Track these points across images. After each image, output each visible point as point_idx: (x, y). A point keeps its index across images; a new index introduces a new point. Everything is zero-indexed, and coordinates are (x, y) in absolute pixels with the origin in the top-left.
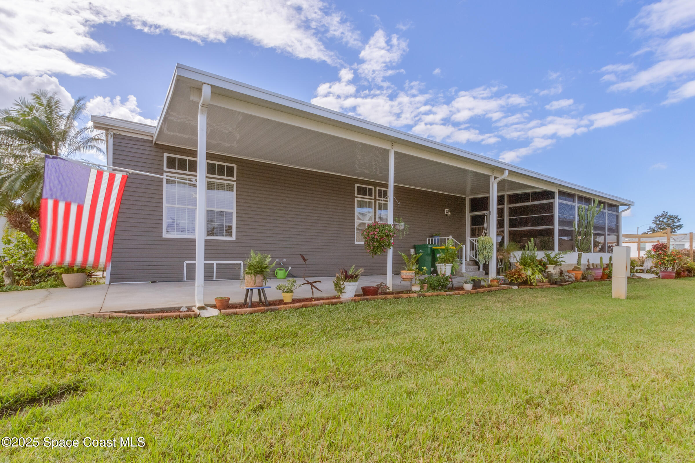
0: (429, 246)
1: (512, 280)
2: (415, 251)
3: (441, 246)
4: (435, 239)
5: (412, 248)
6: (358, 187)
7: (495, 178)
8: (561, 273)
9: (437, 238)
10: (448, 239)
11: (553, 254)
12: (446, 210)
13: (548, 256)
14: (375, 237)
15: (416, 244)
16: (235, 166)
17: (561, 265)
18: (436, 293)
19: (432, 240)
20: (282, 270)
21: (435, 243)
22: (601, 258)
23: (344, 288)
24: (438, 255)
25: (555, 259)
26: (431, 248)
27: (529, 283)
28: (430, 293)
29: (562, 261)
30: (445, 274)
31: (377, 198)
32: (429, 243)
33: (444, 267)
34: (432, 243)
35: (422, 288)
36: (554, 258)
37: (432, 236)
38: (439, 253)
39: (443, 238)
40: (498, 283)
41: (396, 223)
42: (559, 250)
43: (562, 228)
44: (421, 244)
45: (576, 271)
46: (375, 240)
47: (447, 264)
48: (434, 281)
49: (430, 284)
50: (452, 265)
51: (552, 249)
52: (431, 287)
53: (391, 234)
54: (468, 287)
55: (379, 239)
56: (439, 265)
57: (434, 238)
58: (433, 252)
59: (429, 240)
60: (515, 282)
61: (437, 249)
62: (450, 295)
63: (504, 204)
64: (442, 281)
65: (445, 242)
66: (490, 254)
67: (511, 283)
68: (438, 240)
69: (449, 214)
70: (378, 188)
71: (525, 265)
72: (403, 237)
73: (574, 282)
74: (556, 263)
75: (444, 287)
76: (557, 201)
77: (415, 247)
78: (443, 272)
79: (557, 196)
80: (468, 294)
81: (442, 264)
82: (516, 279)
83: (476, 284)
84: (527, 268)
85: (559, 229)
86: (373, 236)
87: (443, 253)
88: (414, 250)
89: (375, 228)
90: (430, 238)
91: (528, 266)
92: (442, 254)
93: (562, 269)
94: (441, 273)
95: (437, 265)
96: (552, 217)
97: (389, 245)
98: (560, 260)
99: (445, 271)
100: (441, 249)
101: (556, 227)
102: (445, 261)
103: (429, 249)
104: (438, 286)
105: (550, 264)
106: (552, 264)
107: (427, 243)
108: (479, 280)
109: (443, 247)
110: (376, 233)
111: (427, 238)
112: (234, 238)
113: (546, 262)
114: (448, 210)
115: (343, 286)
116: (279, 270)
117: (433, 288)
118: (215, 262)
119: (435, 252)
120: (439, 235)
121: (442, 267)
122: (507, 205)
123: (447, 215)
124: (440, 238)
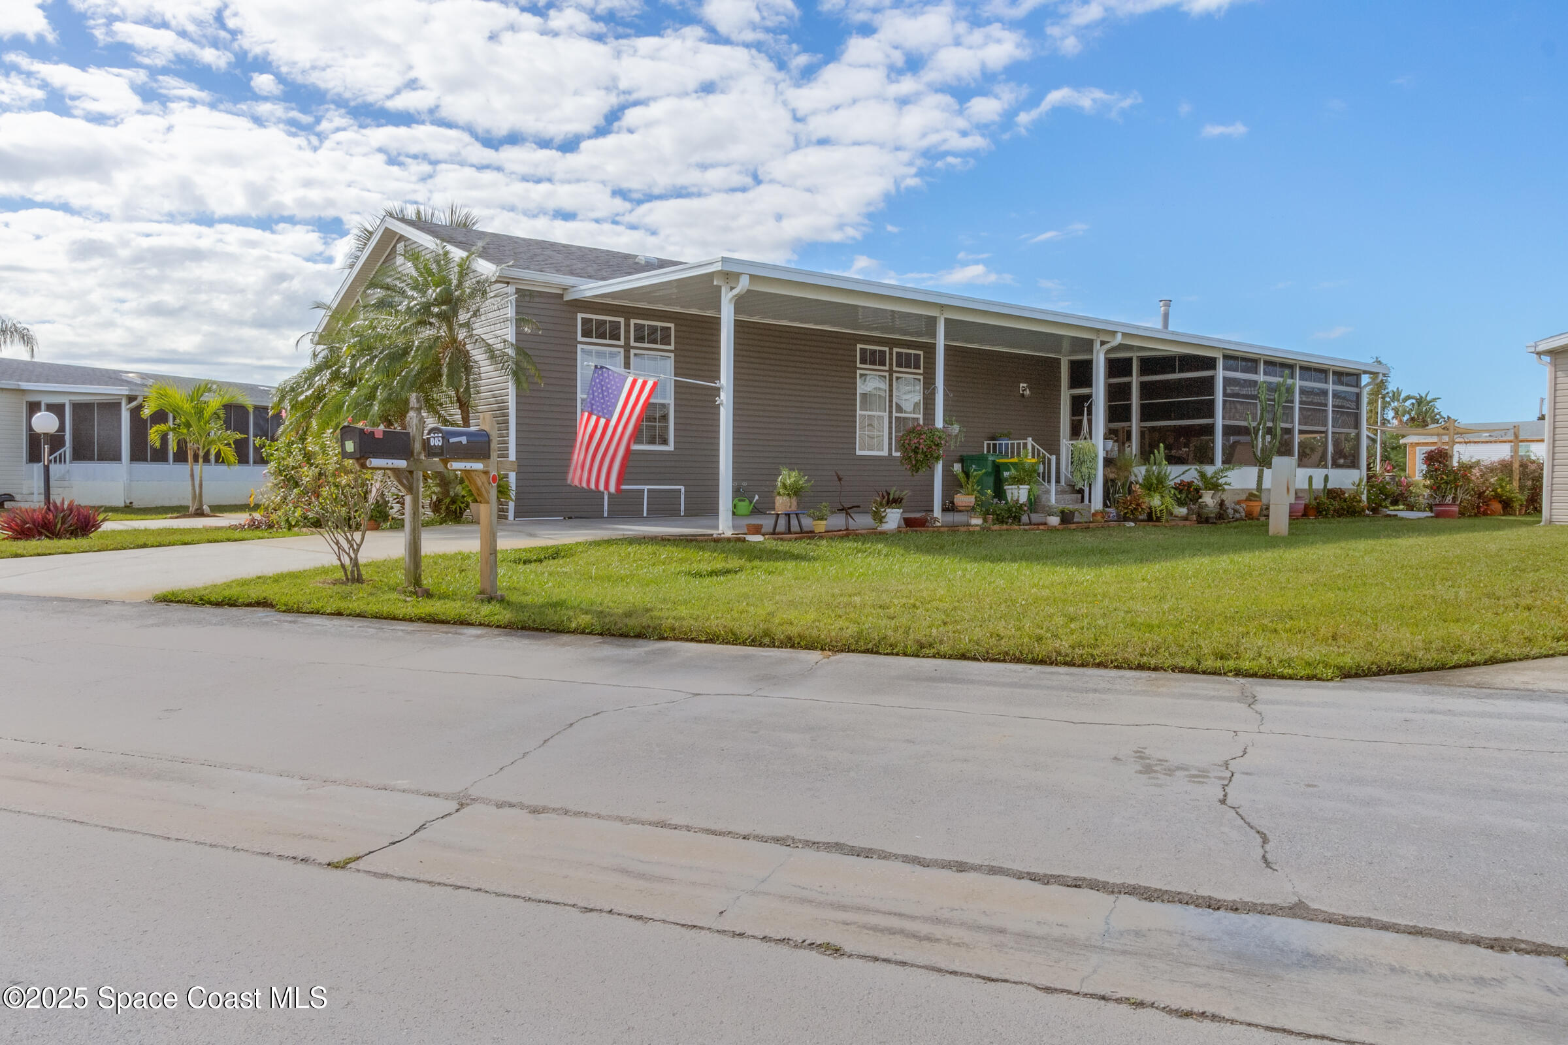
0: (991, 458)
1: (1126, 513)
2: (962, 466)
3: (1012, 457)
4: (1001, 445)
5: (957, 462)
6: (861, 349)
7: (1103, 343)
8: (1222, 504)
9: (1004, 442)
10: (1025, 445)
11: (1209, 470)
12: (1021, 385)
13: (1202, 475)
14: (921, 447)
15: (965, 454)
16: (672, 326)
17: (1224, 490)
18: (1005, 527)
19: (995, 445)
20: (744, 501)
21: (1001, 452)
22: (1310, 478)
23: (884, 517)
24: (1006, 474)
25: (1215, 479)
26: (994, 461)
27: (1155, 518)
28: (996, 527)
29: (1226, 484)
30: (1018, 500)
31: (895, 368)
32: (989, 451)
33: (1016, 491)
34: (995, 451)
35: (985, 520)
36: (1212, 478)
37: (993, 438)
38: (1009, 470)
39: (1016, 442)
40: (1103, 518)
41: (946, 426)
42: (1223, 462)
43: (1228, 422)
44: (974, 454)
45: (1251, 501)
46: (921, 451)
47: (1021, 487)
48: (1002, 510)
49: (998, 515)
50: (1028, 487)
51: (1212, 462)
52: (998, 519)
53: (942, 442)
54: (1054, 521)
55: (925, 450)
56: (1010, 487)
57: (998, 442)
58: (997, 469)
59: (989, 445)
60: (1131, 517)
61: (1006, 463)
62: (1025, 530)
63: (1130, 374)
64: (1014, 509)
65: (1019, 448)
66: (1093, 471)
67: (1126, 519)
68: (1007, 445)
69: (1028, 392)
70: (895, 350)
71: (1149, 489)
72: (956, 446)
73: (1243, 520)
74: (1215, 487)
75: (1017, 520)
76: (1220, 374)
77: (962, 460)
78: (1015, 499)
79: (1220, 364)
80: (1053, 529)
81: (1013, 487)
82: (1132, 511)
83: (1066, 518)
84: (1152, 493)
85: (1223, 425)
86: (917, 445)
87: (1015, 469)
88: (960, 465)
89: (921, 434)
90: (992, 442)
91: (1154, 491)
92: (1013, 471)
93: (1224, 497)
94: (1012, 499)
95: (1005, 487)
96: (1211, 403)
97: (937, 458)
98: (1222, 481)
99: (1018, 497)
100: (1012, 464)
101: (1219, 422)
102: (1018, 481)
103: (990, 464)
104: (1008, 518)
105: (1206, 489)
106: (1210, 489)
107: (985, 452)
108: (1071, 511)
109: (1015, 460)
110: (921, 441)
111: (986, 442)
112: (671, 447)
113: (1198, 485)
114: (1025, 385)
115: (884, 514)
116: (740, 500)
117: (1000, 520)
118: (646, 488)
119: (1001, 469)
120: (1008, 436)
121: (1013, 491)
122: (1137, 377)
123: (1023, 395)
124: (1010, 442)
